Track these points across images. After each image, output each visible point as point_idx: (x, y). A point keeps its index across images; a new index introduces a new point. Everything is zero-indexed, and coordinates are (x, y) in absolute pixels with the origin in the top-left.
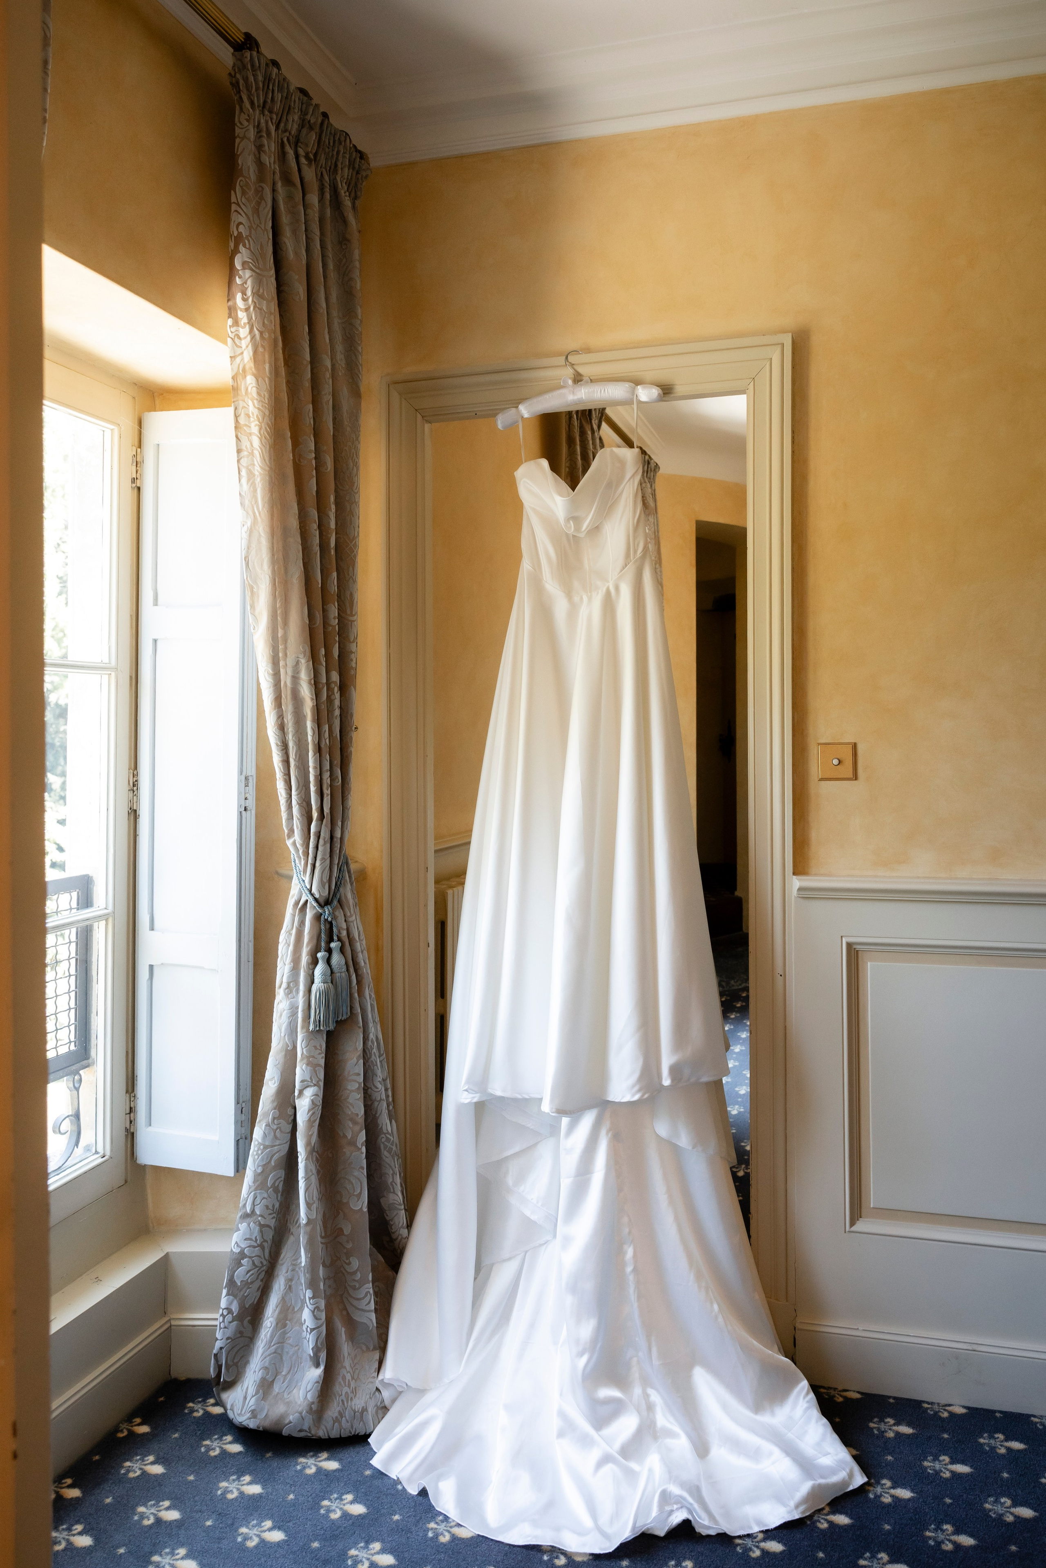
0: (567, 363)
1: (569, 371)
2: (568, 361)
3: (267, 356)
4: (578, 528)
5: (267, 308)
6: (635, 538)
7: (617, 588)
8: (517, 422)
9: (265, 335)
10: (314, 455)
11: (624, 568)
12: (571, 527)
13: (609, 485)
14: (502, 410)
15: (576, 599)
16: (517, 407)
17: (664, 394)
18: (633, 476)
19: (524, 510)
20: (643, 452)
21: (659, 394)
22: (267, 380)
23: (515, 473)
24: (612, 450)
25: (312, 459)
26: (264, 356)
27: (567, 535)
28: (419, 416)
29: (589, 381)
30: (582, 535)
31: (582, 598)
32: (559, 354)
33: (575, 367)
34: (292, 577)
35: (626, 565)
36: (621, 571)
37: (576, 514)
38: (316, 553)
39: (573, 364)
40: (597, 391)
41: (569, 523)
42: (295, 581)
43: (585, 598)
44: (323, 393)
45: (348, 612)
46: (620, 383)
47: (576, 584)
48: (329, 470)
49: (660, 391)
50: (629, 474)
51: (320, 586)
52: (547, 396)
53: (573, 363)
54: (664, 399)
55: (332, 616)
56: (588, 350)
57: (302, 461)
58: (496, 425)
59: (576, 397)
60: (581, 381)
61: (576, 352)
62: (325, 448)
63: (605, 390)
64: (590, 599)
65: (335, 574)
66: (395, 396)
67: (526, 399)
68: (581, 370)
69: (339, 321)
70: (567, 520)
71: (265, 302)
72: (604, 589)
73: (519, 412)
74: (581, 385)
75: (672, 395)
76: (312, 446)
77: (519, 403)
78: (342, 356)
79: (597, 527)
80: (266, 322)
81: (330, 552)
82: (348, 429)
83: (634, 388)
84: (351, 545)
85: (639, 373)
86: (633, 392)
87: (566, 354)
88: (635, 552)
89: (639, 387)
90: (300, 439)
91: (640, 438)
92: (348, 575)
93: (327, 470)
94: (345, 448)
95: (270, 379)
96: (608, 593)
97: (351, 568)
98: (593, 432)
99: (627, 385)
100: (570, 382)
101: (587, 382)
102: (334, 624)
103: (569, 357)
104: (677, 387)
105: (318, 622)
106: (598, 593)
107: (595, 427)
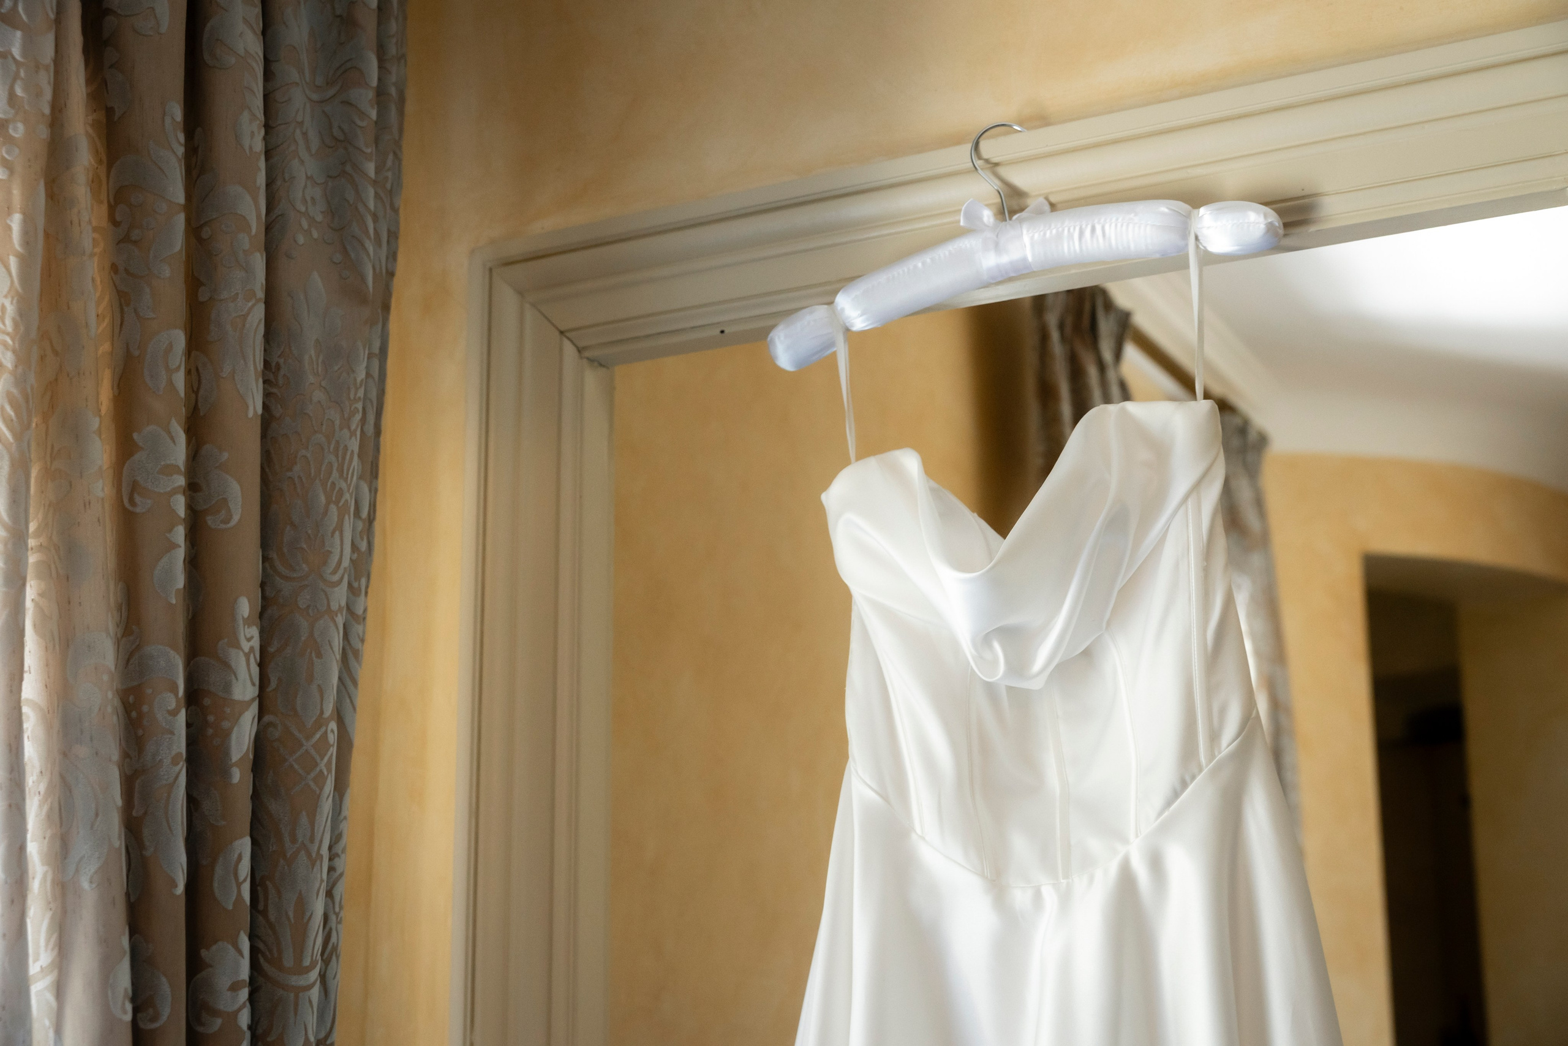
0: (978, 163)
1: (985, 188)
2: (980, 157)
3: (17, 193)
4: (1018, 665)
5: (25, 52)
6: (1211, 690)
7: (1156, 863)
8: (832, 344)
9: (15, 129)
10: (181, 481)
11: (1176, 794)
12: (995, 661)
13: (1117, 522)
14: (787, 314)
15: (1020, 897)
16: (831, 303)
17: (1286, 225)
18: (1197, 487)
19: (854, 608)
20: (1224, 407)
21: (1270, 227)
22: (13, 262)
23: (824, 497)
24: (1124, 411)
25: (174, 492)
26: (9, 192)
27: (990, 689)
28: (569, 349)
29: (1047, 208)
30: (1036, 685)
31: (1038, 896)
32: (955, 140)
33: (1002, 171)
34: (77, 871)
35: (1184, 785)
36: (1169, 803)
37: (1012, 620)
38: (172, 785)
39: (997, 164)
40: (1071, 236)
41: (990, 647)
42: (86, 885)
43: (1049, 896)
44: (224, 295)
45: (288, 961)
46: (1141, 206)
47: (1020, 845)
48: (233, 523)
49: (1273, 217)
50: (1181, 485)
51: (180, 889)
52: (918, 263)
53: (995, 160)
54: (1287, 242)
55: (223, 982)
56: (1039, 120)
57: (138, 499)
58: (771, 361)
59: (1005, 259)
60: (1022, 210)
61: (1002, 127)
62: (226, 455)
63: (1093, 230)
64: (1065, 899)
65: (244, 846)
66: (508, 300)
67: (859, 276)
68: (1020, 179)
69: (315, 97)
70: (984, 640)
71: (19, 34)
72: (1113, 868)
73: (835, 316)
74: (1021, 221)
75: (1312, 229)
76: (179, 453)
77: (835, 292)
78: (317, 192)
79: (1087, 654)
80: (19, 91)
81: (226, 773)
82: (318, 395)
83: (1188, 216)
84: (308, 745)
85: (1199, 171)
86: (1184, 228)
87: (974, 136)
88: (1214, 737)
89: (1202, 210)
90: (135, 436)
91: (1209, 367)
92: (294, 840)
93: (227, 521)
94: (303, 452)
95: (25, 262)
96: (1126, 881)
97: (304, 820)
98: (1102, 367)
99: (1163, 208)
100: (987, 216)
101: (1039, 213)
102: (231, 1009)
103: (983, 145)
104: (1326, 200)
105: (166, 1012)
106: (1091, 879)
107: (1107, 355)
